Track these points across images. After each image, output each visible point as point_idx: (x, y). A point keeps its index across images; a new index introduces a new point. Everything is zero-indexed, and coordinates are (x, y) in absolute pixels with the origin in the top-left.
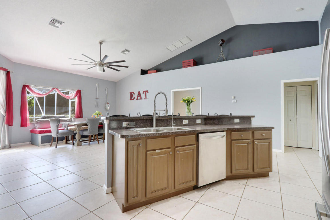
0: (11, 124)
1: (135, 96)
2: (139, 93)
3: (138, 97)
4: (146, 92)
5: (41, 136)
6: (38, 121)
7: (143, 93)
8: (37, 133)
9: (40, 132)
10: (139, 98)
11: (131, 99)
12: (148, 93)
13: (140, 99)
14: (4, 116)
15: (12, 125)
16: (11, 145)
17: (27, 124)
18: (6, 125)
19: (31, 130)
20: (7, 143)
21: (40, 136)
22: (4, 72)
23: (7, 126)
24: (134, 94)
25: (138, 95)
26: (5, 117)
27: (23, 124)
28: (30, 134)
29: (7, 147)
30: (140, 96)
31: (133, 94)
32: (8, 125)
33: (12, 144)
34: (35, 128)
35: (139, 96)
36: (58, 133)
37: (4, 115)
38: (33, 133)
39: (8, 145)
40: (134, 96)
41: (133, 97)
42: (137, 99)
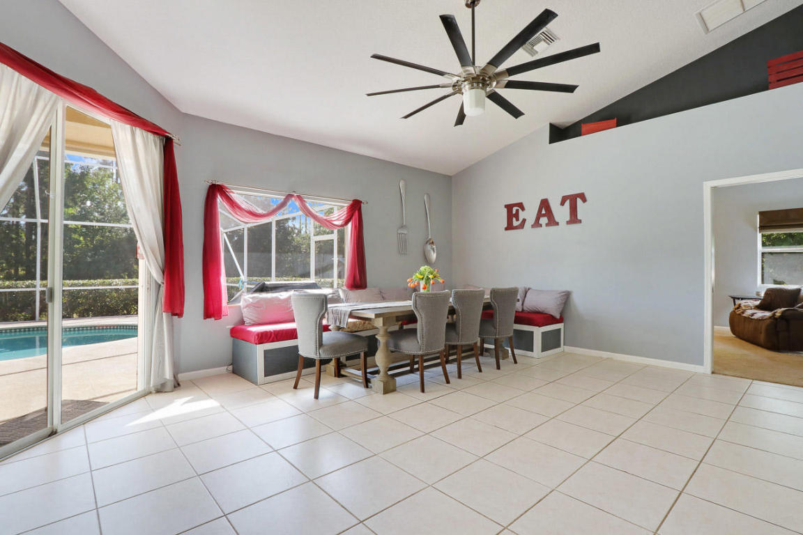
0: (178, 312)
1: (529, 214)
2: (545, 204)
3: (538, 219)
4: (573, 201)
5: (265, 352)
6: (251, 300)
7: (562, 203)
8: (253, 339)
9: (263, 338)
10: (544, 220)
11: (510, 227)
12: (584, 200)
13: (547, 225)
14: (160, 285)
15: (180, 315)
16: (181, 377)
17: (223, 309)
18: (164, 314)
19: (232, 327)
20: (168, 375)
21: (260, 350)
22: (157, 139)
23: (167, 317)
24: (523, 209)
25: (540, 211)
26: (163, 289)
27: (212, 310)
28: (230, 340)
29: (170, 386)
30: (549, 214)
31: (517, 211)
32: (170, 314)
33: (181, 373)
34: (243, 322)
35: (544, 215)
36: (321, 345)
37: (160, 283)
38: (237, 338)
39: (173, 378)
40: (522, 215)
41: (517, 220)
42: (537, 224)
